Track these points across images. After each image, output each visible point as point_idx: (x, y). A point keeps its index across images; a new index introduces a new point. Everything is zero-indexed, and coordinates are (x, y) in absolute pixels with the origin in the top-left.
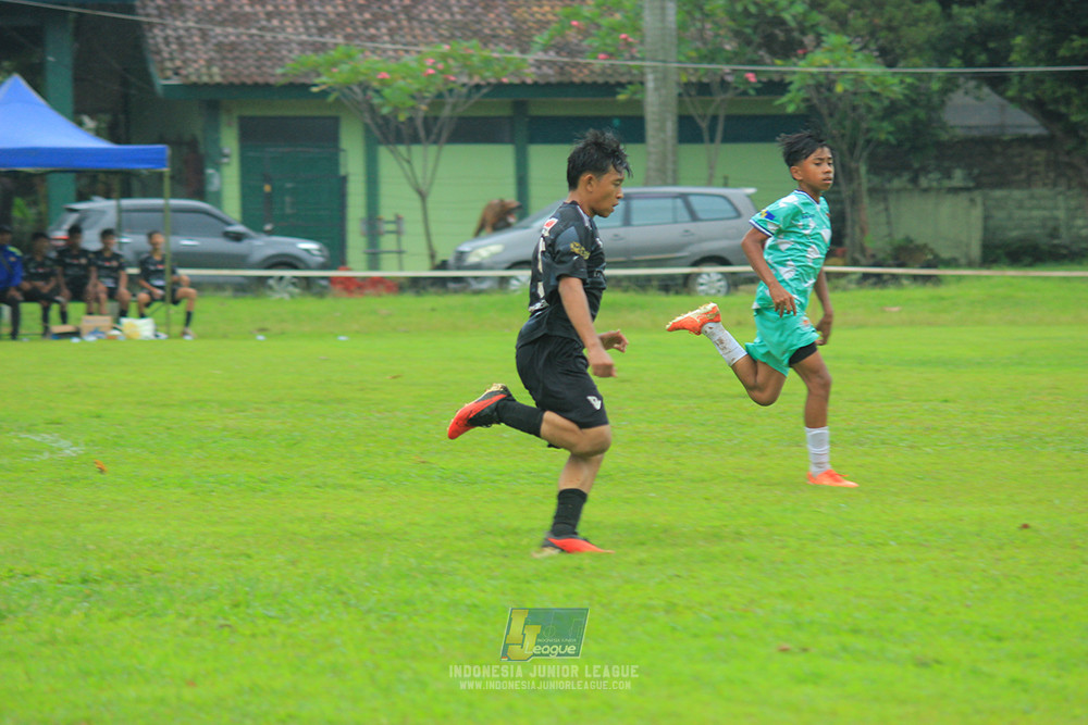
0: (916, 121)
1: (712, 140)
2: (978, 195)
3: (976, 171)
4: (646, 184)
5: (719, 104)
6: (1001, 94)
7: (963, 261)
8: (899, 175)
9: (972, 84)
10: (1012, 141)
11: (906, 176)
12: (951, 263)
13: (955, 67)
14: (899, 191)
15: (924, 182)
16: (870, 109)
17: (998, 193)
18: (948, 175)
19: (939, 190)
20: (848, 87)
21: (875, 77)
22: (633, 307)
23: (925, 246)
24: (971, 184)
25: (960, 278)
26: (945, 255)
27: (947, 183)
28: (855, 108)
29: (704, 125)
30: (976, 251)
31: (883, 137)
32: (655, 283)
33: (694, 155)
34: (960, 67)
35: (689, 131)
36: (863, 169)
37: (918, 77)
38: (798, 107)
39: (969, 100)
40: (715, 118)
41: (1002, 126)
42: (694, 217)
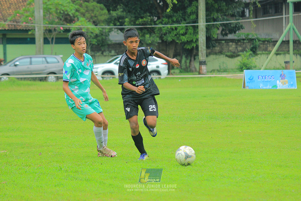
0: (102, 39)
1: (52, 43)
3: (117, 51)
5: (54, 35)
9: (116, 30)
11: (100, 52)
13: (112, 26)
14: (99, 56)
15: (105, 54)
16: (91, 36)
18: (110, 52)
19: (108, 56)
20: (86, 31)
21: (92, 28)
22: (32, 85)
24: (116, 54)
27: (110, 54)
29: (50, 40)
31: (94, 43)
32: (38, 79)
33: (48, 47)
34: (113, 26)
35: (46, 41)
37: (103, 28)
39: (116, 34)
40: (53, 38)
42: (48, 63)
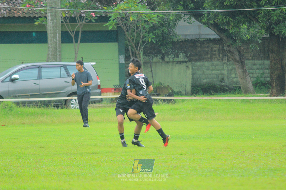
0: (163, 33)
1: (76, 42)
2: (189, 64)
3: (188, 54)
4: (48, 61)
5: (80, 26)
6: (200, 21)
7: (184, 92)
8: (156, 56)
9: (187, 17)
10: (204, 41)
11: (159, 57)
12: (178, 94)
13: (180, 10)
14: (156, 63)
15: (166, 59)
16: (144, 28)
17: (198, 63)
18: (177, 56)
19: (173, 62)
20: (135, 18)
21: (147, 14)
22: (43, 114)
23: (168, 86)
24: (187, 60)
25: (183, 101)
26: (176, 90)
27: (176, 59)
28: (137, 28)
29: (73, 35)
30: (189, 88)
31: (150, 40)
32: (52, 104)
34: (182, 10)
35: (66, 38)
36: (141, 54)
37: (165, 14)
38: (113, 27)
39: (186, 24)
40: (77, 32)
41: (200, 35)
